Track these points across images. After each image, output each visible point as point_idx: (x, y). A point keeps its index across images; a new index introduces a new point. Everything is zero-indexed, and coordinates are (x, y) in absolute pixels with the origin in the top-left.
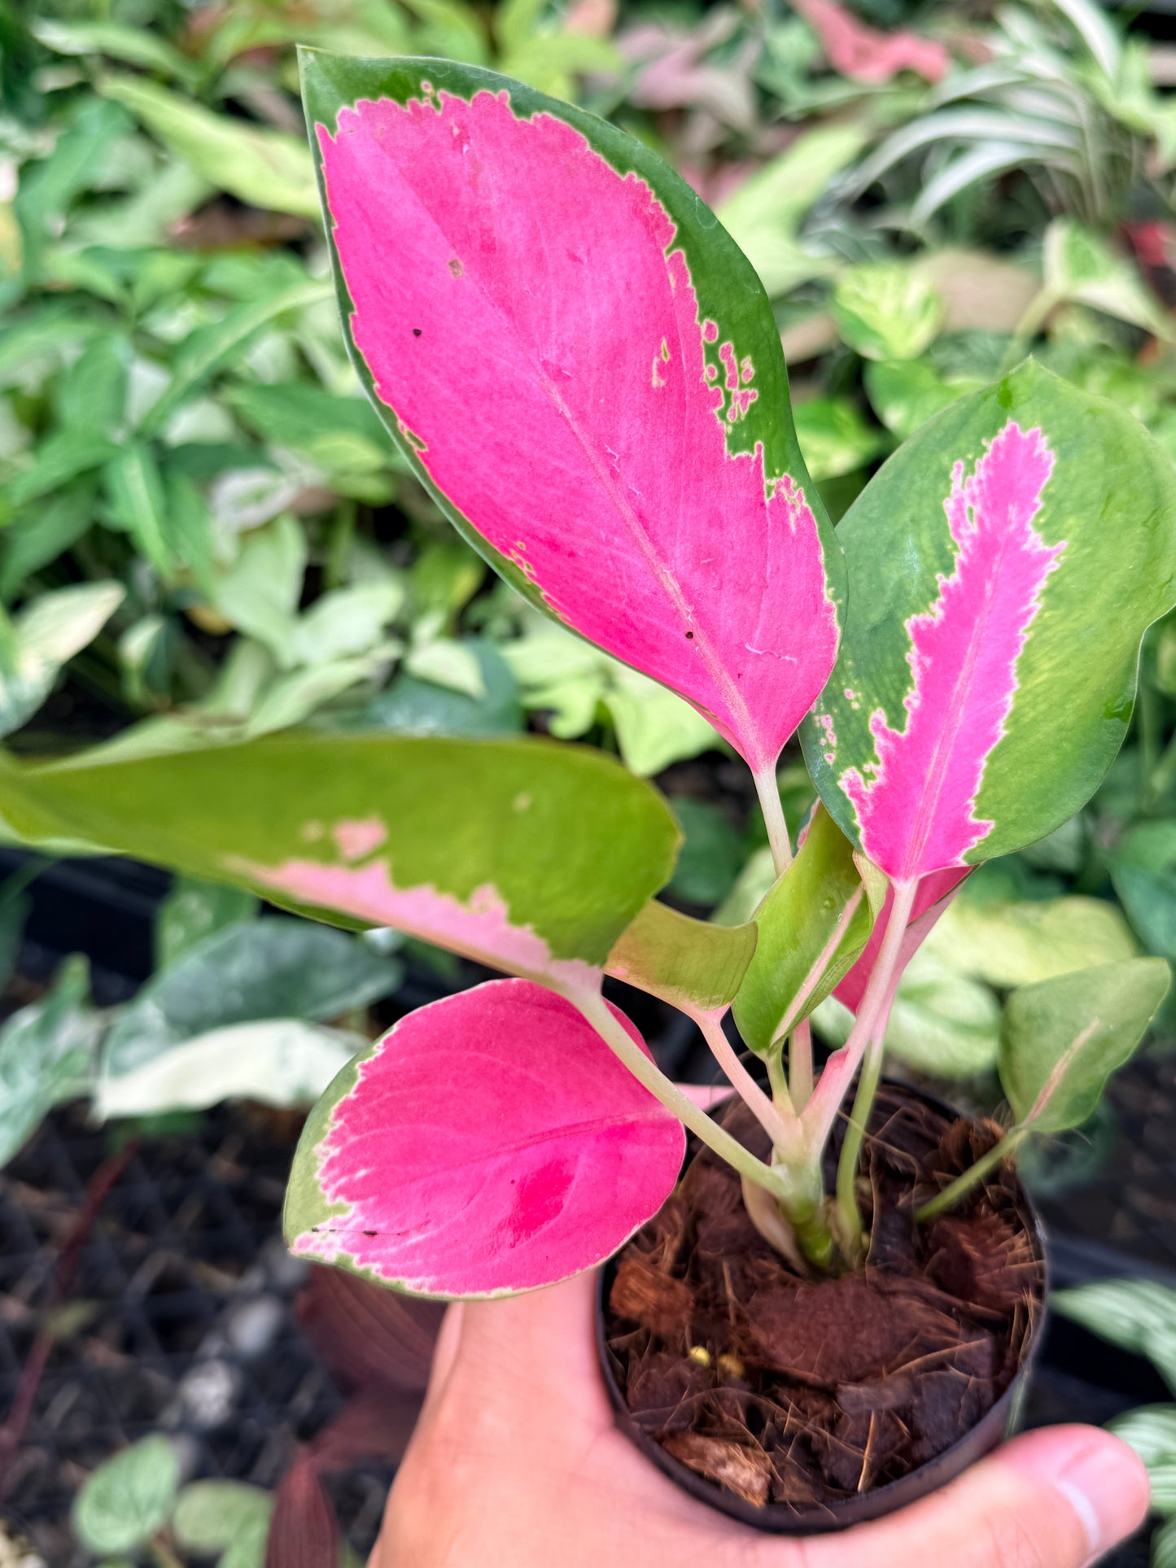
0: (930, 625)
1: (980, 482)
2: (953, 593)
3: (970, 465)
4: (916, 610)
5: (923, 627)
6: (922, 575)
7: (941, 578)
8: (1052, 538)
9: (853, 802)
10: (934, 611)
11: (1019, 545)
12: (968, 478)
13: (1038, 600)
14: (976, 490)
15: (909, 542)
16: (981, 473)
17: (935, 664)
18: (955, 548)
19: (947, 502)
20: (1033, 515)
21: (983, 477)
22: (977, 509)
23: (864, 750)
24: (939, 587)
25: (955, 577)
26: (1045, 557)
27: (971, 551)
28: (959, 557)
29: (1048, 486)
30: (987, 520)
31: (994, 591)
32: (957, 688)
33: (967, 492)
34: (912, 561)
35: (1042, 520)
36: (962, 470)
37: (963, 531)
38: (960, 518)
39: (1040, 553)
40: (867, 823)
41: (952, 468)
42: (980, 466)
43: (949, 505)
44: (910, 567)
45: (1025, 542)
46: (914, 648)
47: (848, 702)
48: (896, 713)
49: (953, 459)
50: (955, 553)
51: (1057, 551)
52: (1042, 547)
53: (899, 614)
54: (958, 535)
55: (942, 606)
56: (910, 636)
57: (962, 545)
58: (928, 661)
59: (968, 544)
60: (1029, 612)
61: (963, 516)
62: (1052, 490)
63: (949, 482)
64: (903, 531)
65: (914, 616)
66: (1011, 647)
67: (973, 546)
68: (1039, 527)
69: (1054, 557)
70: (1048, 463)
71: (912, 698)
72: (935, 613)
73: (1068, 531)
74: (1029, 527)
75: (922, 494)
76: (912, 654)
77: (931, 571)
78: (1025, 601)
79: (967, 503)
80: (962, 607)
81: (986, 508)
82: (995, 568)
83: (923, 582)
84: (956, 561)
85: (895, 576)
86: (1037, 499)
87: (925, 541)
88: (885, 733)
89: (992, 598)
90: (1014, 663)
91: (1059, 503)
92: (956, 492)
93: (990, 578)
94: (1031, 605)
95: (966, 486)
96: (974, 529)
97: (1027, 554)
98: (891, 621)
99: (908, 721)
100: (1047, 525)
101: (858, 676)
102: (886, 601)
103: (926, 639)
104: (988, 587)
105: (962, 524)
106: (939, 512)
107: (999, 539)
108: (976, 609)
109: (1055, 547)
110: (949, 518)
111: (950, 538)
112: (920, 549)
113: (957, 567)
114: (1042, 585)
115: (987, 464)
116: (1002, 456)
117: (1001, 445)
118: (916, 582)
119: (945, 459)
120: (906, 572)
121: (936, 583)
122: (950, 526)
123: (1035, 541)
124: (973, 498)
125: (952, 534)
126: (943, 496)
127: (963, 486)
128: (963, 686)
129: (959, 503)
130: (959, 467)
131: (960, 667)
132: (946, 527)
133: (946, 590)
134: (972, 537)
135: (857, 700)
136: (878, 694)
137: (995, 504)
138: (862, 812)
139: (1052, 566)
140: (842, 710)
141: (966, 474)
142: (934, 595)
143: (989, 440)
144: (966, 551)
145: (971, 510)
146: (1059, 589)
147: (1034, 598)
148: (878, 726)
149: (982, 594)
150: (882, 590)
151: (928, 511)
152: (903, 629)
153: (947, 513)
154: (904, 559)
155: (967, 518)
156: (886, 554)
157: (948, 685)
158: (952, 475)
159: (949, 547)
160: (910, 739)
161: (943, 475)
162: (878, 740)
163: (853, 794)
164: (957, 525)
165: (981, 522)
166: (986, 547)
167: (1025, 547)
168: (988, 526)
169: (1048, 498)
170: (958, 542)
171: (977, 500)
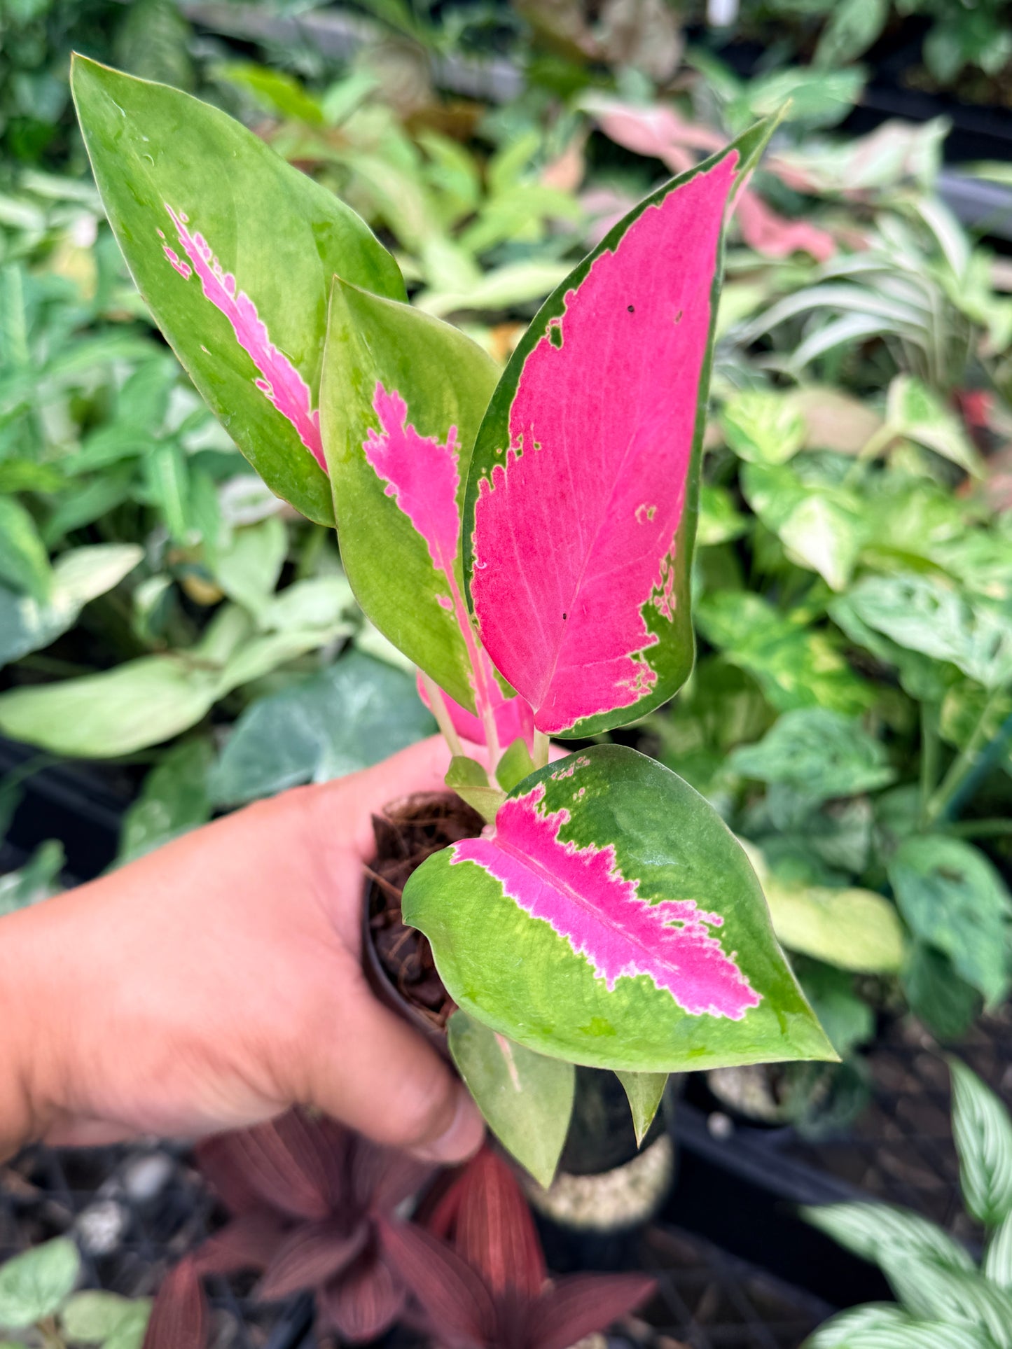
0: (607, 867)
1: (701, 940)
2: (624, 893)
3: (716, 933)
4: (619, 856)
5: (608, 861)
6: (642, 866)
7: (636, 883)
8: (625, 983)
9: (530, 794)
10: (616, 873)
11: (637, 960)
12: (708, 929)
13: (582, 954)
14: (695, 935)
15: (672, 861)
16: (710, 943)
17: (584, 868)
18: (654, 902)
19: (694, 904)
20: (655, 980)
21: (705, 945)
22: (680, 931)
23: (552, 802)
24: (631, 881)
25: (634, 897)
26: (612, 972)
27: (650, 916)
28: (647, 904)
29: (670, 998)
30: (671, 938)
31: (614, 929)
32: (566, 885)
33: (697, 925)
34: (656, 861)
35: (644, 983)
36: (715, 925)
37: (667, 912)
38: (677, 913)
39: (619, 971)
40: (520, 804)
41: (719, 915)
42: (715, 944)
43: (690, 904)
44: (651, 857)
45: (636, 965)
46: (597, 851)
47: (577, 791)
48: (567, 834)
49: (727, 917)
50: (650, 900)
51: (609, 983)
52: (623, 973)
53: (620, 840)
54: (664, 907)
55: (618, 881)
56: (604, 848)
57: (655, 909)
58: (587, 863)
59: (655, 915)
60: (578, 945)
61: (678, 917)
62: (663, 1000)
63: (709, 909)
64: (682, 858)
65: (615, 853)
66: (564, 927)
67: (652, 919)
68: (640, 979)
69: (606, 979)
70: (691, 1008)
71: (572, 848)
72: (614, 875)
73: (619, 997)
74: (647, 972)
75: (707, 883)
76: (593, 849)
77: (643, 875)
78: (590, 947)
79: (687, 923)
80: (611, 897)
81: (680, 940)
82: (631, 936)
83: (637, 866)
84: (645, 900)
85: (646, 842)
86: (666, 987)
87: (668, 876)
88: (558, 822)
89: (610, 926)
90: (550, 922)
91: (647, 1000)
92: (700, 915)
93: (625, 929)
94: (582, 949)
95: (702, 925)
96: (666, 924)
97: (625, 960)
98: (616, 832)
99: (561, 843)
100: (638, 986)
101: (590, 799)
102: (630, 830)
103: (600, 861)
104: (620, 926)
105: (672, 914)
106: (687, 894)
107: (653, 948)
108: (608, 910)
109: (613, 983)
110: (680, 902)
111: (663, 898)
112: (663, 868)
113: (640, 900)
114: (591, 960)
115: (717, 953)
116: (724, 973)
117: (734, 976)
118: (638, 859)
119: (728, 909)
120: (648, 852)
121: (634, 879)
122: (673, 902)
123: (632, 971)
124: (689, 929)
125: (666, 901)
126: (699, 902)
127: (702, 922)
128: (563, 890)
129: (690, 915)
130: (719, 922)
131: (577, 889)
132: (673, 897)
133: (628, 886)
134: (660, 921)
135: (578, 798)
136: (579, 815)
137: (682, 951)
138: (525, 800)
139: (600, 974)
140: (574, 784)
141: (711, 926)
142: (626, 875)
143: (737, 960)
144: (650, 912)
145: (681, 925)
146: (576, 968)
147: (586, 953)
148: (562, 816)
149: (616, 918)
150: (641, 827)
151: (691, 885)
152: (609, 843)
153: (685, 901)
154: (659, 853)
155: (675, 920)
156: (667, 839)
157: (571, 879)
158: (714, 914)
159: (656, 896)
160: (552, 843)
161: (715, 907)
162: (555, 815)
163: (534, 793)
164: (673, 908)
165: (669, 932)
166: (649, 931)
167: (632, 964)
168: (666, 939)
169: (660, 994)
170: (658, 906)
171: (688, 934)
